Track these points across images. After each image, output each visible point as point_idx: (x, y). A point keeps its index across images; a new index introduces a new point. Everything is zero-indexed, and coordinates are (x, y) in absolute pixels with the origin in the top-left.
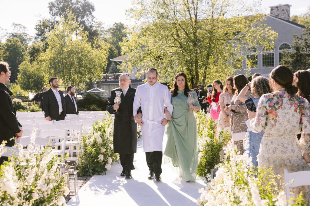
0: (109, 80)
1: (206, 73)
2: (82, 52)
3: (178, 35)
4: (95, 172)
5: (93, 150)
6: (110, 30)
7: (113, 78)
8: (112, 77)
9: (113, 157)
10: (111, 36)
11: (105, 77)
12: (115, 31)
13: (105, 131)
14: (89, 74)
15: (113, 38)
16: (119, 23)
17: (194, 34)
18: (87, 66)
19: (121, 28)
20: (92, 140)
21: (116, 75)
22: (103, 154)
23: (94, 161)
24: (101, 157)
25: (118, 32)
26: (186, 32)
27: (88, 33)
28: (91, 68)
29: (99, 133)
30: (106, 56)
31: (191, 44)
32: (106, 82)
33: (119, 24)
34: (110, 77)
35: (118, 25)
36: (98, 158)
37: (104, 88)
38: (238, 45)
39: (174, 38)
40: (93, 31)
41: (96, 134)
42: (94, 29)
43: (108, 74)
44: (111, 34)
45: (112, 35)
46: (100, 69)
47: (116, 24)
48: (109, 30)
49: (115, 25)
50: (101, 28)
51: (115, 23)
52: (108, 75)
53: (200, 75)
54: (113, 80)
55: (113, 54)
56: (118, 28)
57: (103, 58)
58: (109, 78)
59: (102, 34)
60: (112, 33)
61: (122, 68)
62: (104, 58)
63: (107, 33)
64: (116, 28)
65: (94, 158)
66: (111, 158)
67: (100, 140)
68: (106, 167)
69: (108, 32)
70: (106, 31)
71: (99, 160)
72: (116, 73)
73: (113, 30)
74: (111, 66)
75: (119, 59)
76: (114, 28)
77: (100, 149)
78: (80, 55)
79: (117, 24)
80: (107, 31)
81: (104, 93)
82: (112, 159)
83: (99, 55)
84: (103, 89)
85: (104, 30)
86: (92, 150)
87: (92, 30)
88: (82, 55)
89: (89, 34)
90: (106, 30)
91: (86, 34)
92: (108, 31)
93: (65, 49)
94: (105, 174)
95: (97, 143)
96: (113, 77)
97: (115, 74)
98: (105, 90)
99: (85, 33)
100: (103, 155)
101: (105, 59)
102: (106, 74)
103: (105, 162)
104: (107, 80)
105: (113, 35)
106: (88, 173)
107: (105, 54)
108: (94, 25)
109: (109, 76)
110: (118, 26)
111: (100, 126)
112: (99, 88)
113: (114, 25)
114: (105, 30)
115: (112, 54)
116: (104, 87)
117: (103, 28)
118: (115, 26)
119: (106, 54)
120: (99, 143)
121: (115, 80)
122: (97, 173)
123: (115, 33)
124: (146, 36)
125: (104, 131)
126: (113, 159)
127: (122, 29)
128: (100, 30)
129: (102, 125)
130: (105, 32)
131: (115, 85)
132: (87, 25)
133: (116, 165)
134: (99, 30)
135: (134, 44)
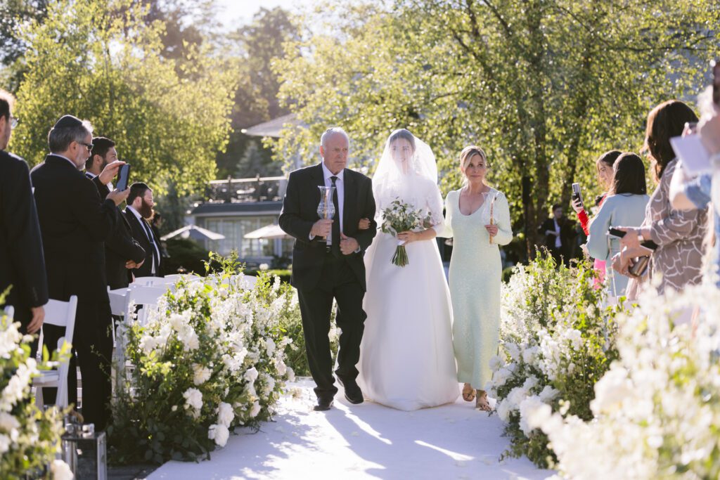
0: (238, 202)
1: (574, 167)
2: (141, 90)
3: (476, 33)
4: (172, 451)
5: (167, 367)
6: (242, 34)
7: (253, 195)
8: (248, 192)
9: (239, 404)
10: (247, 56)
11: (224, 190)
12: (259, 34)
13: (208, 309)
14: (164, 168)
15: (255, 60)
16: (274, 9)
17: (534, 28)
18: (158, 139)
19: (282, 27)
20: (163, 339)
21: (261, 184)
22: (201, 388)
23: (170, 410)
24: (194, 399)
25: (270, 38)
26: (504, 23)
27: (164, 28)
28: (175, 148)
29: (188, 314)
30: (226, 105)
31: (523, 64)
32: (229, 207)
33: (275, 13)
34: (239, 192)
35: (270, 17)
36: (184, 401)
37: (220, 229)
38: (686, 70)
39: (463, 45)
40: (182, 30)
41: (178, 316)
42: (187, 22)
43: (233, 181)
44: (248, 47)
45: (250, 52)
46: (206, 151)
47: (263, 14)
48: (240, 32)
49: (259, 14)
50: (213, 26)
51: (262, 9)
52: (235, 184)
53: (553, 172)
54: (251, 200)
55: (251, 109)
56: (272, 26)
57: (214, 112)
58: (236, 196)
59: (216, 45)
60: (249, 43)
61: (281, 147)
62: (220, 112)
63: (231, 45)
64: (263, 25)
65: (170, 400)
66: (229, 405)
67: (190, 340)
68: (212, 435)
69: (237, 40)
70: (229, 38)
71: (186, 407)
72: (261, 176)
73: (253, 34)
74: (245, 157)
75: (270, 129)
76: (258, 25)
77: (191, 372)
78: (135, 103)
79: (268, 13)
80: (233, 36)
81: (219, 243)
82: (232, 409)
83: (202, 104)
84: (217, 232)
85: (224, 35)
86: (160, 369)
87: (178, 26)
88: (142, 103)
89: (166, 30)
90: (231, 33)
91: (156, 30)
92: (237, 36)
93: (84, 82)
94: (209, 458)
95: (180, 350)
96: (252, 190)
97: (259, 181)
98: (223, 234)
99: (153, 28)
100: (201, 391)
101: (223, 116)
102: (226, 181)
103: (210, 417)
104: (230, 201)
105: (253, 50)
106: (148, 454)
107: (222, 101)
108: (186, 11)
109: (236, 186)
110: (272, 20)
111: (193, 293)
112: (203, 227)
113: (255, 15)
114: (227, 33)
115: (247, 109)
116: (221, 224)
117: (220, 25)
118: (259, 18)
119: (227, 101)
120: (186, 349)
121: (259, 200)
122: (179, 454)
123: (260, 44)
124: (363, 35)
125: (206, 311)
126: (237, 410)
127: (284, 29)
128: (210, 33)
129: (200, 291)
130: (226, 41)
131: (258, 219)
132: (164, 10)
133: (249, 436)
134: (206, 33)
135: (323, 65)
